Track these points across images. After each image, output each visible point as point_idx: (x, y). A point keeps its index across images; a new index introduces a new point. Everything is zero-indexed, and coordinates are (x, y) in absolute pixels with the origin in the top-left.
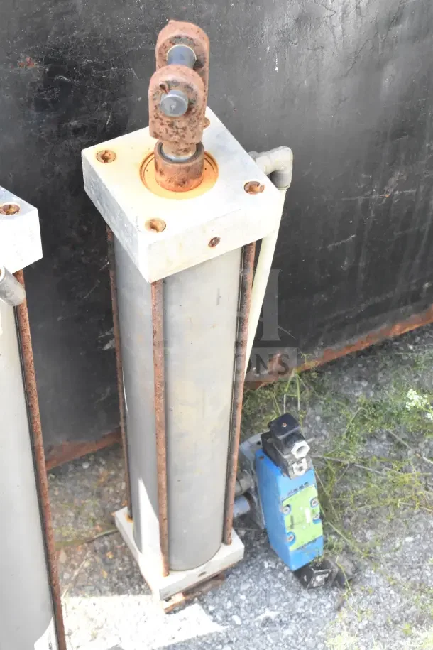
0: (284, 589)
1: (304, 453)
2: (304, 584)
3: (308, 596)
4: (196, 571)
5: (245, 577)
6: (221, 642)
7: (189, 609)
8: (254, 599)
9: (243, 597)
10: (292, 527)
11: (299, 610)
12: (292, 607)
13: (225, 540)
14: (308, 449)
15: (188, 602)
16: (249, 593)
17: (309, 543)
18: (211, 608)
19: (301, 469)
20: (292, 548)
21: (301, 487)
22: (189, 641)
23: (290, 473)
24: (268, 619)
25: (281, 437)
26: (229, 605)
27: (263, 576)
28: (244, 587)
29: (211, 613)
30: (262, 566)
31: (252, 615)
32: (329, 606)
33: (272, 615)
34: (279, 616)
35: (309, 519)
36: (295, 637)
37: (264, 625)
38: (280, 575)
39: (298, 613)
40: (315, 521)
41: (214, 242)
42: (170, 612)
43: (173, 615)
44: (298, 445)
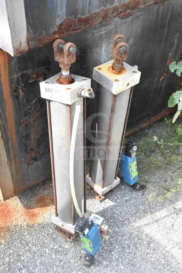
0: (128, 192)
1: (136, 149)
2: (134, 189)
3: (135, 193)
4: (110, 186)
5: (118, 191)
6: (116, 207)
7: (106, 200)
8: (121, 196)
9: (119, 195)
10: (131, 172)
11: (134, 196)
12: (132, 196)
13: (115, 178)
14: (136, 148)
15: (105, 199)
16: (120, 194)
17: (135, 177)
18: (111, 199)
19: (134, 154)
20: (132, 178)
21: (133, 161)
22: (108, 207)
23: (132, 156)
24: (126, 200)
25: (130, 146)
26: (116, 198)
27: (122, 190)
28: (118, 193)
29: (112, 200)
30: (122, 188)
31: (122, 199)
32: (140, 194)
33: (127, 198)
34: (129, 198)
35: (135, 170)
36: (134, 203)
37: (126, 201)
38: (127, 189)
39: (133, 197)
40: (136, 171)
41: (128, 85)
42: (101, 201)
43: (102, 202)
44: (134, 147)
